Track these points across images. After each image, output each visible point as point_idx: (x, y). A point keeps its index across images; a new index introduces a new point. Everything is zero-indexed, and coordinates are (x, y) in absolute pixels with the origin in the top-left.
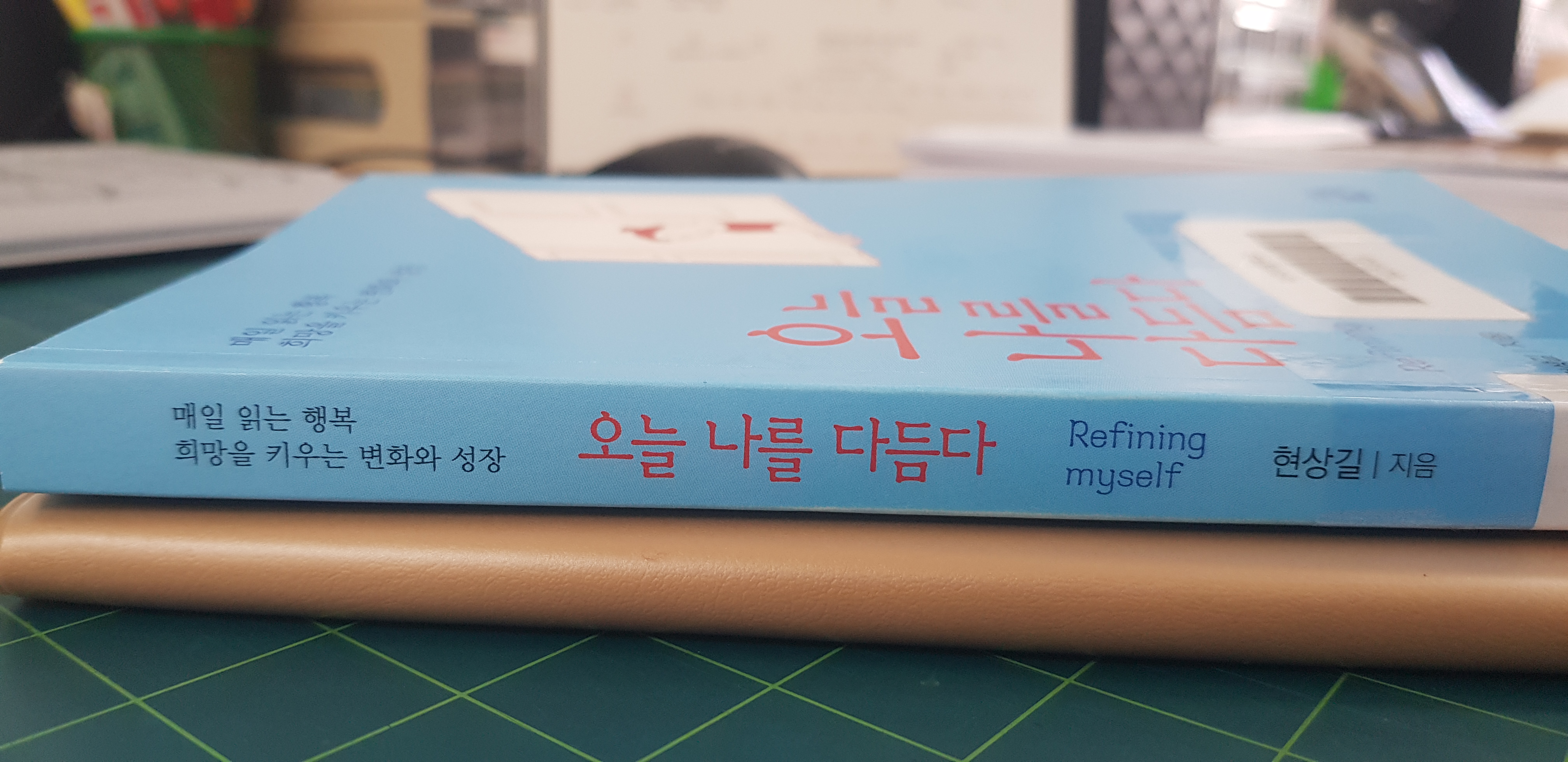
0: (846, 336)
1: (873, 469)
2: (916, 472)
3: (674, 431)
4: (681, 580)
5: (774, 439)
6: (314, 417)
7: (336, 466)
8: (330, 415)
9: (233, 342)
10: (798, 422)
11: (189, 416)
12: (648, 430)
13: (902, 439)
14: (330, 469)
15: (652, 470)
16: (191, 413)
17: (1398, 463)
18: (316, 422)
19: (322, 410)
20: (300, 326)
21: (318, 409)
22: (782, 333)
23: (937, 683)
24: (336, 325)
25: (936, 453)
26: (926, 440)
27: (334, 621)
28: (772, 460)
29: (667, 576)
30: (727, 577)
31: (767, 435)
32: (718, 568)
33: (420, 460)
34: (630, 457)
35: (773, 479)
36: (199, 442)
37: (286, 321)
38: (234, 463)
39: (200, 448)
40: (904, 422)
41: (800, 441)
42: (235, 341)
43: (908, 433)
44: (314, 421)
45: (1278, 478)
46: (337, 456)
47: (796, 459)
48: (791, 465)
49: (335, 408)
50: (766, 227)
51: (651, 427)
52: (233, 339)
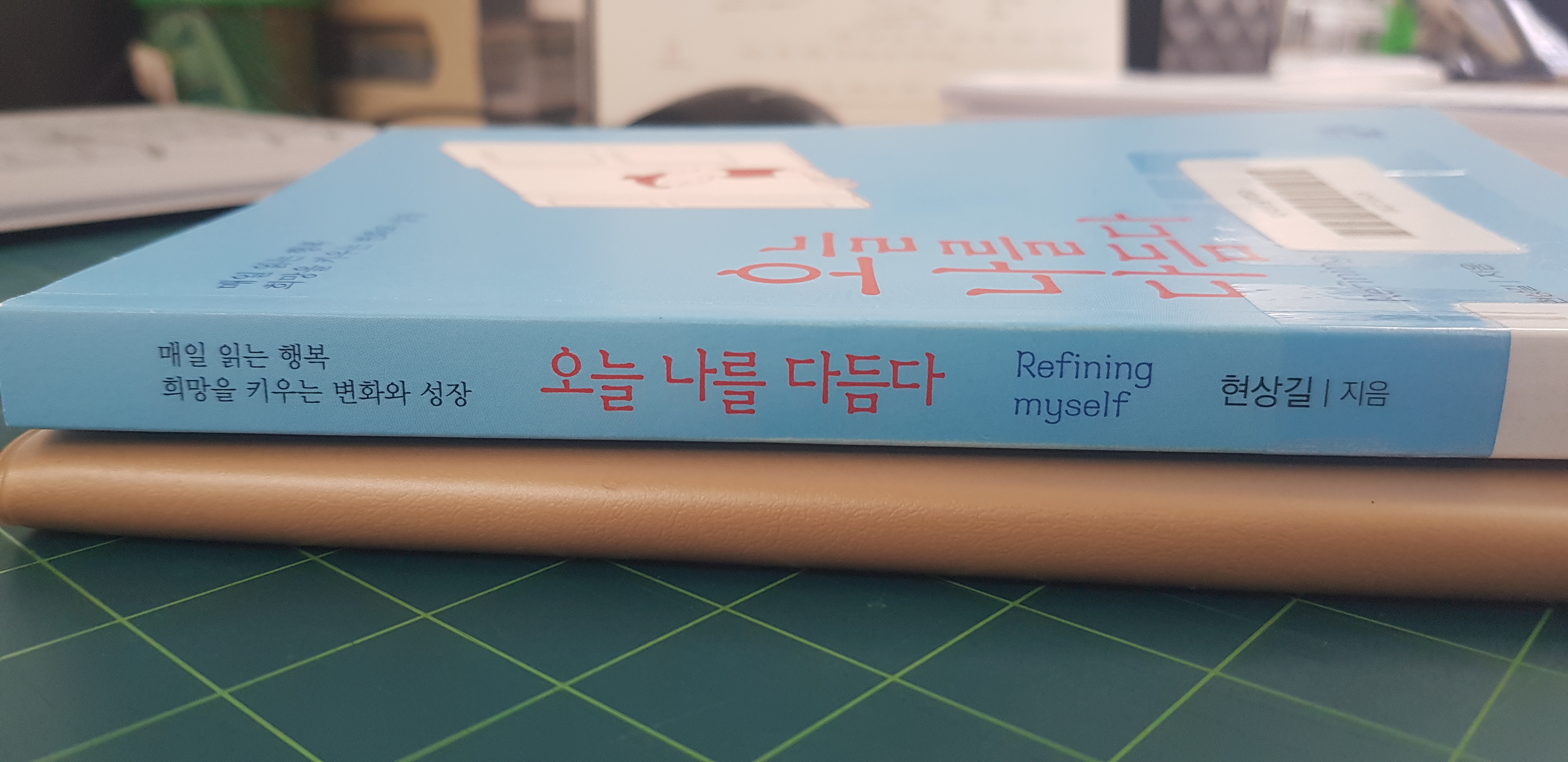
0: (814, 273)
1: (825, 401)
2: (867, 403)
3: (632, 366)
4: (639, 508)
5: (728, 373)
6: (290, 354)
7: (312, 401)
8: (305, 352)
9: (221, 285)
10: (752, 355)
11: (174, 354)
12: (606, 365)
13: (853, 371)
14: (307, 404)
15: (612, 403)
16: (176, 352)
17: (1349, 391)
18: (292, 359)
19: (296, 347)
20: (289, 270)
21: (294, 346)
22: (751, 273)
23: (884, 606)
24: (321, 269)
25: (887, 384)
26: (876, 372)
27: (316, 548)
28: (726, 393)
29: (627, 505)
30: (683, 505)
31: (721, 369)
32: (675, 496)
33: (391, 395)
34: (591, 391)
35: (729, 411)
36: (183, 379)
37: (277, 266)
38: (217, 398)
39: (185, 384)
40: (855, 355)
41: (753, 374)
42: (224, 284)
43: (859, 365)
44: (290, 357)
45: (1227, 406)
46: (313, 391)
47: (750, 392)
48: (746, 398)
49: (309, 346)
50: (766, 172)
51: (610, 361)
52: (222, 282)
